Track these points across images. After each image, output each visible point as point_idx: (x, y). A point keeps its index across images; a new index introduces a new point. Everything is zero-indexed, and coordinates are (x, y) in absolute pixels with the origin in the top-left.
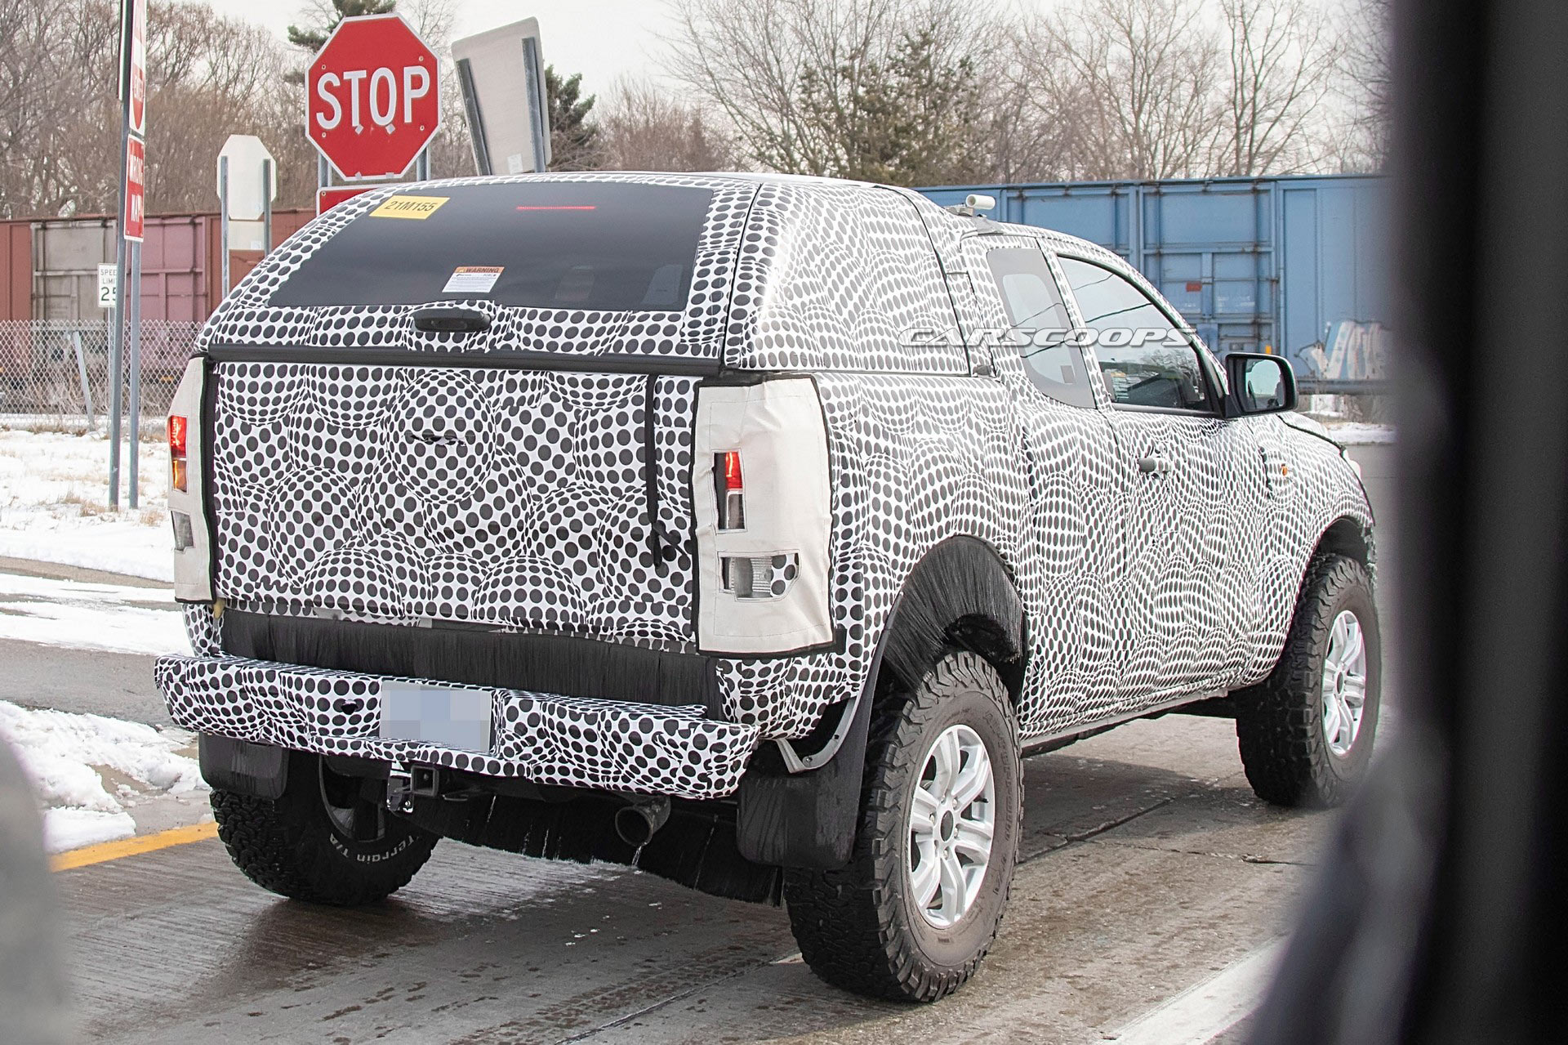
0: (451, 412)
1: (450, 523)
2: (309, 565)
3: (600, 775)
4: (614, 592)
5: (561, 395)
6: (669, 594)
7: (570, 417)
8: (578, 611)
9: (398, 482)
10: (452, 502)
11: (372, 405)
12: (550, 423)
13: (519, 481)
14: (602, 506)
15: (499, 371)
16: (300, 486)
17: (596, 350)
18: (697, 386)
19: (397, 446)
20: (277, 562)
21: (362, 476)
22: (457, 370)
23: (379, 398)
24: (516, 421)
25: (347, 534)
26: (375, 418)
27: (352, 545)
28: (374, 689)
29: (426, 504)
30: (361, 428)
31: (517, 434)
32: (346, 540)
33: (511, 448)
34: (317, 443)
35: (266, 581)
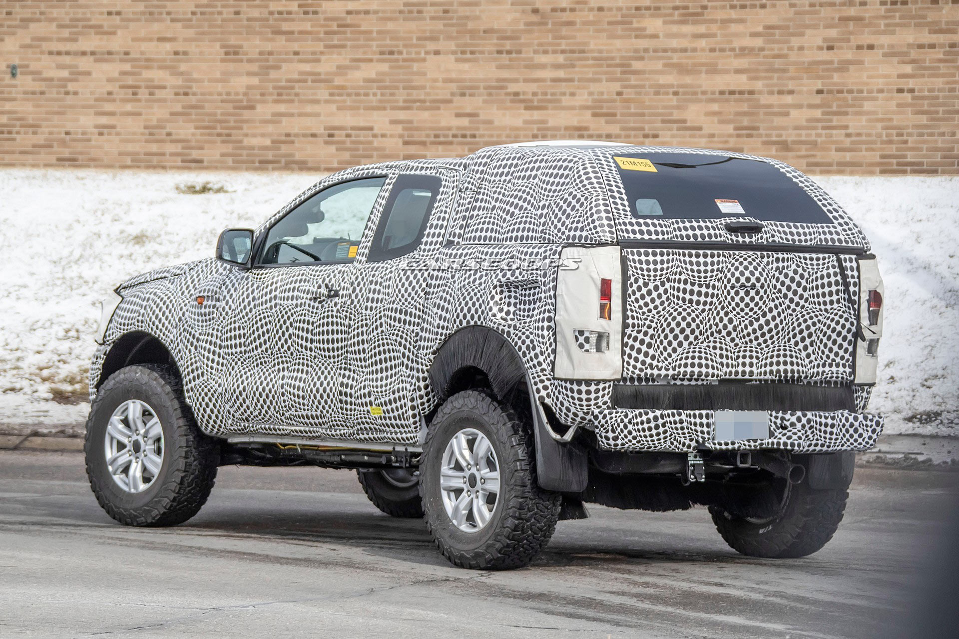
6: (842, 358)
11: (712, 271)
12: (797, 278)
13: (783, 307)
14: (820, 317)
16: (675, 314)
18: (856, 259)
19: (725, 292)
22: (751, 253)
23: (715, 267)
24: (782, 278)
25: (696, 338)
27: (698, 343)
31: (783, 284)
33: (780, 291)
34: (685, 291)
35: (651, 365)
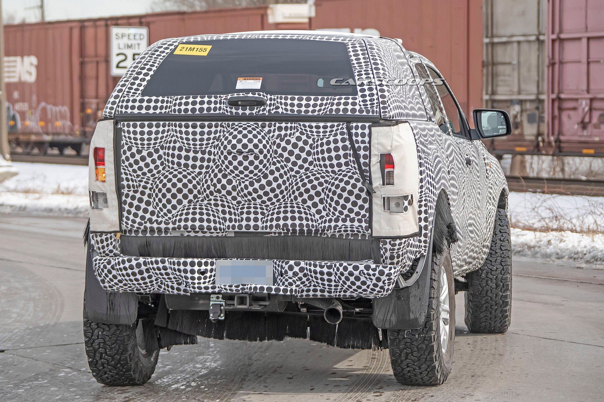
0: (250, 141)
1: (250, 189)
2: (174, 212)
3: (333, 290)
4: (332, 214)
5: (305, 132)
6: (358, 214)
7: (310, 141)
8: (314, 223)
9: (223, 172)
10: (252, 180)
11: (208, 139)
12: (300, 144)
13: (286, 169)
14: (327, 178)
15: (273, 123)
17: (321, 113)
18: (370, 127)
20: (156, 211)
21: (204, 170)
22: (252, 123)
23: (212, 136)
25: (195, 197)
26: (210, 145)
27: (198, 201)
28: (212, 264)
29: (238, 181)
30: (203, 149)
31: (284, 149)
32: (195, 199)
33: (281, 156)
34: (179, 157)
35: (150, 220)
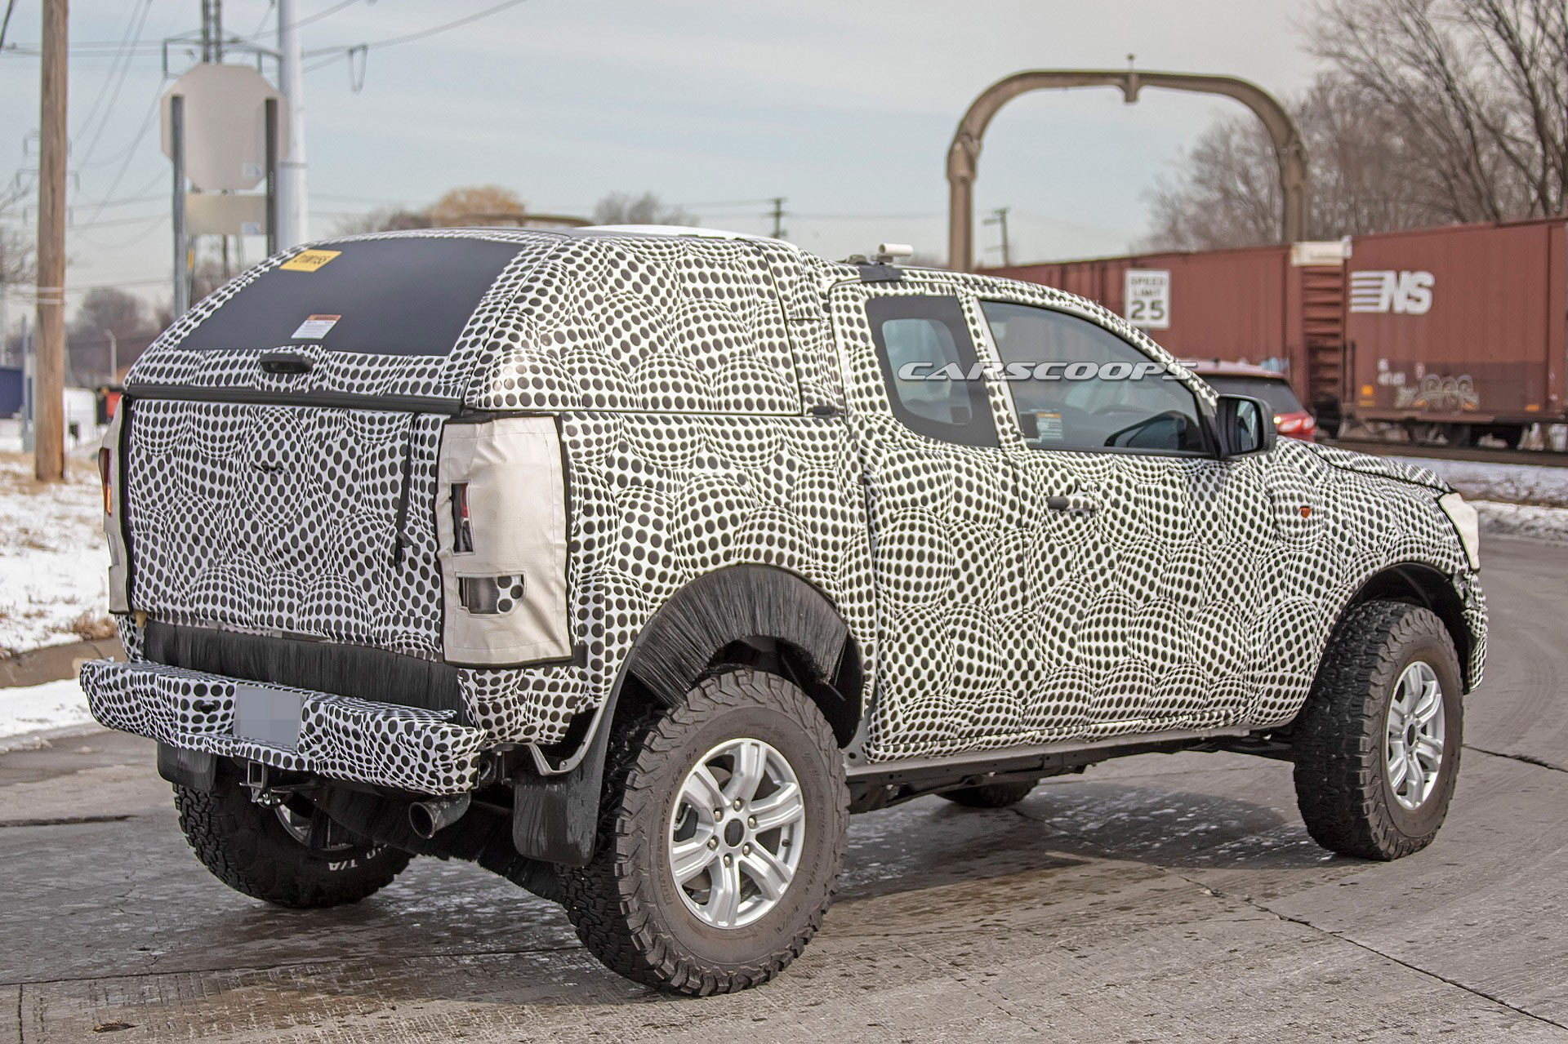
0: (280, 445)
1: (281, 544)
2: (192, 581)
3: (366, 770)
4: (389, 607)
5: (354, 431)
6: (426, 610)
7: (359, 450)
8: (366, 624)
9: (247, 507)
10: (282, 525)
11: (230, 439)
12: (345, 455)
13: (325, 507)
14: (379, 530)
15: (314, 409)
16: (184, 510)
17: (379, 391)
18: (445, 422)
19: (245, 475)
20: (172, 578)
21: (223, 501)
22: (288, 408)
23: (236, 432)
24: (323, 454)
25: (215, 553)
26: (232, 450)
27: (219, 563)
28: (230, 691)
29: (265, 527)
30: (223, 459)
31: (324, 465)
32: (215, 558)
33: (319, 478)
34: (195, 472)
35: (164, 595)
